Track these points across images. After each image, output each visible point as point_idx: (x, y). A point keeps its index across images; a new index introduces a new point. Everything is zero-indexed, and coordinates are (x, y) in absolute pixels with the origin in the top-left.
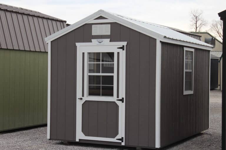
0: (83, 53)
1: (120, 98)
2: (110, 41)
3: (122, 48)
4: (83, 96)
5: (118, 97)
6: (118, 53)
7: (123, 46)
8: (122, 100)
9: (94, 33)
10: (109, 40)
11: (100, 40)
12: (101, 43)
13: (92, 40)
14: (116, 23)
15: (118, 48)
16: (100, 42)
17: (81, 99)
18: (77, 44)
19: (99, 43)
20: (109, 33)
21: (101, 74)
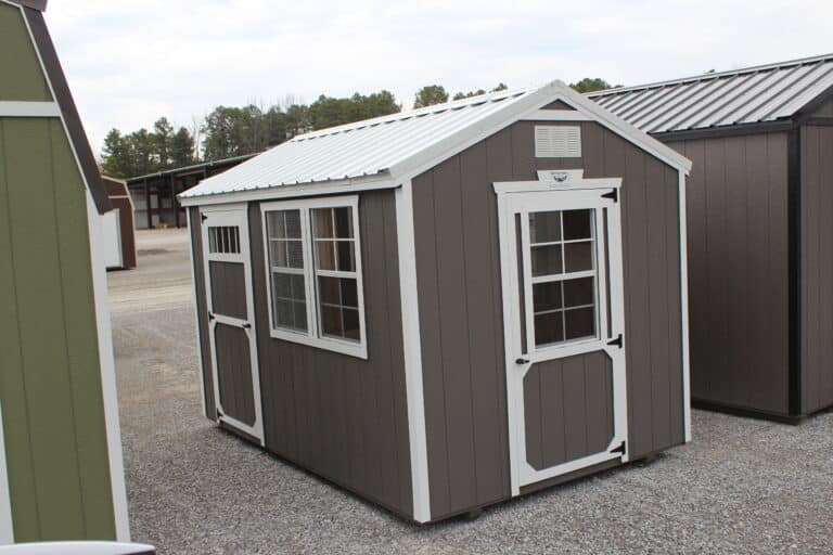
0: (518, 216)
1: (615, 337)
2: (585, 177)
3: (612, 195)
4: (525, 351)
5: (610, 335)
6: (605, 210)
7: (615, 189)
8: (618, 342)
9: (541, 152)
10: (581, 171)
11: (560, 173)
12: (563, 183)
13: (540, 173)
14: (596, 123)
15: (604, 196)
16: (560, 180)
17: (520, 362)
18: (499, 187)
19: (559, 183)
20: (578, 154)
21: (564, 276)
